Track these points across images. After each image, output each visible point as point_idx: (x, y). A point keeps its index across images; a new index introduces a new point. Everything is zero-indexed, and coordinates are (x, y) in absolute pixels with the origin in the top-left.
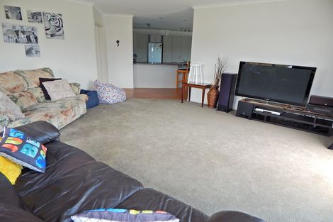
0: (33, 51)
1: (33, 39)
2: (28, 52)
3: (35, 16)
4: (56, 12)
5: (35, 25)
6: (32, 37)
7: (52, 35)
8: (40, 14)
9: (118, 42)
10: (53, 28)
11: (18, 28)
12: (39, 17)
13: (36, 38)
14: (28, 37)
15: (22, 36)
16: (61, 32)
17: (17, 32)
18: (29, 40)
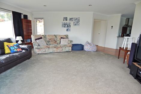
0: (69, 30)
1: (69, 26)
2: (67, 30)
3: (71, 19)
4: (78, 17)
5: (70, 22)
6: (69, 25)
7: (75, 25)
8: (72, 18)
9: (112, 27)
10: (76, 22)
11: (66, 23)
12: (72, 19)
13: (70, 26)
14: (68, 26)
15: (66, 25)
16: (78, 23)
17: (65, 24)
18: (68, 27)
